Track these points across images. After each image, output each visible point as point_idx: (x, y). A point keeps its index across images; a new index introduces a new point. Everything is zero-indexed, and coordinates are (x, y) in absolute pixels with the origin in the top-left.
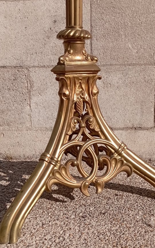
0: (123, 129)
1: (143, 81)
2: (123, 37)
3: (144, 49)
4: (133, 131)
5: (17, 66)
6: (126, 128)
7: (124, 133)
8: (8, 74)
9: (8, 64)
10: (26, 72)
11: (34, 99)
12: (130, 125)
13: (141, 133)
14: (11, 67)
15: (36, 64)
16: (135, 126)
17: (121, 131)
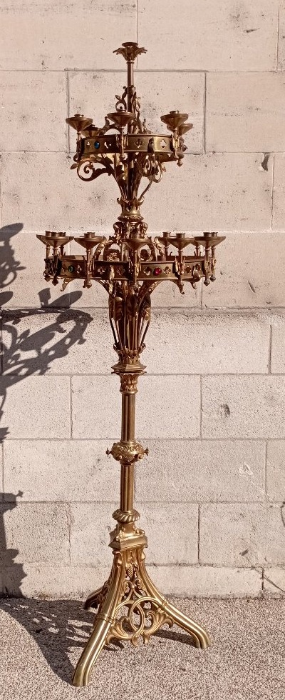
0: (166, 565)
1: (186, 518)
2: (166, 476)
3: (187, 488)
4: (177, 567)
6: (171, 565)
7: (168, 569)
8: (47, 509)
9: (48, 500)
11: (74, 535)
12: (174, 561)
13: (184, 569)
15: (78, 500)
16: (179, 562)
17: (165, 568)
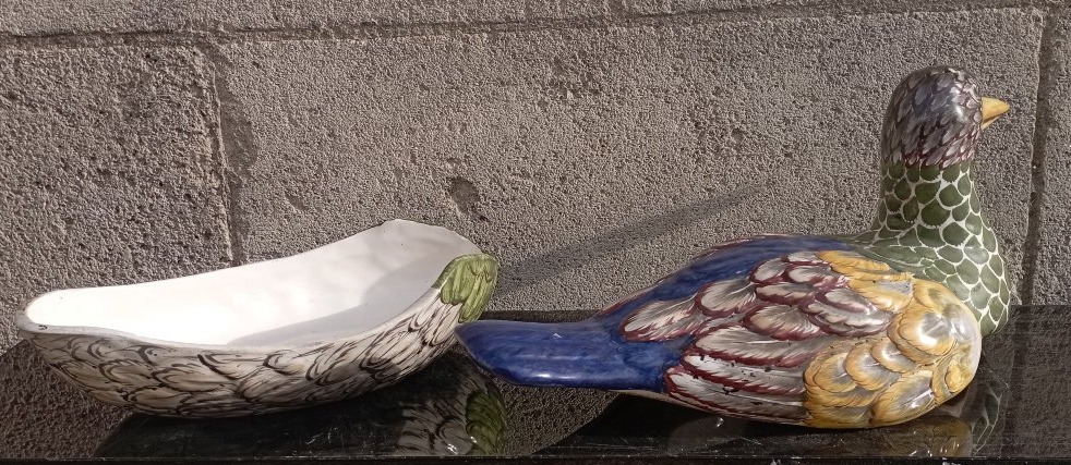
5: (144, 32)
10: (199, 63)
14: (104, 35)
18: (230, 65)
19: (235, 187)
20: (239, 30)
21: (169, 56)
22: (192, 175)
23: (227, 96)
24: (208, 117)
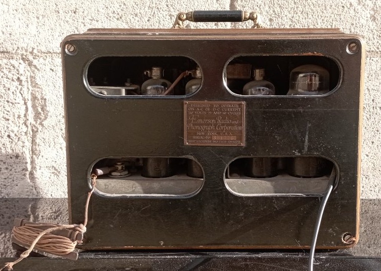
18: (38, 70)
19: (35, 132)
20: (44, 53)
21: (6, 64)
22: (13, 125)
23: (35, 85)
24: (24, 96)
